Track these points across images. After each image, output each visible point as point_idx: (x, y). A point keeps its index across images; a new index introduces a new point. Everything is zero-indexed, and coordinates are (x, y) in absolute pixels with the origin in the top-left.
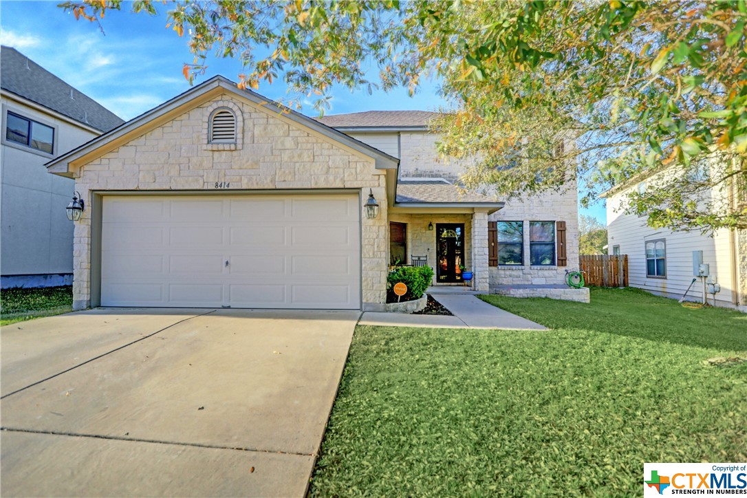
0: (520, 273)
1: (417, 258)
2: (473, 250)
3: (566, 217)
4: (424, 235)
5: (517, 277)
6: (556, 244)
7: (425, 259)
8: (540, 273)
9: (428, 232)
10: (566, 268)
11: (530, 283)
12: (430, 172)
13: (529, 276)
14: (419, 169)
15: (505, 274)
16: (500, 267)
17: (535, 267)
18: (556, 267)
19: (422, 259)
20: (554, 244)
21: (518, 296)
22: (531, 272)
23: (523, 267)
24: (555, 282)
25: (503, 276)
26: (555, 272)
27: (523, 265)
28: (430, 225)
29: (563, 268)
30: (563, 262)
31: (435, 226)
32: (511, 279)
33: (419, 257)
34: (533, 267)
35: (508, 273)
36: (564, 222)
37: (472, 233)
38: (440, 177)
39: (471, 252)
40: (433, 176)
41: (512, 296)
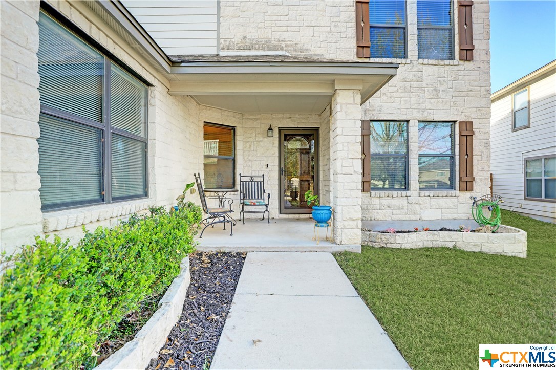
0: (403, 202)
1: (248, 179)
2: (331, 167)
3: (473, 116)
4: (261, 143)
5: (399, 209)
6: (457, 158)
7: (261, 179)
8: (434, 201)
9: (266, 139)
10: (472, 194)
11: (418, 217)
12: (266, 42)
13: (417, 207)
14: (249, 36)
15: (381, 204)
16: (373, 193)
17: (427, 193)
18: (457, 192)
19: (255, 179)
20: (452, 157)
21: (408, 246)
22: (421, 200)
23: (408, 193)
24: (455, 216)
25: (378, 206)
26: (455, 200)
27: (406, 188)
28: (270, 129)
29: (468, 194)
30: (468, 185)
31: (276, 131)
32: (389, 211)
33: (252, 178)
34: (423, 192)
35: (385, 201)
36: (472, 123)
37: (332, 140)
38: (282, 49)
39: (329, 170)
40: (269, 49)
41: (398, 246)
